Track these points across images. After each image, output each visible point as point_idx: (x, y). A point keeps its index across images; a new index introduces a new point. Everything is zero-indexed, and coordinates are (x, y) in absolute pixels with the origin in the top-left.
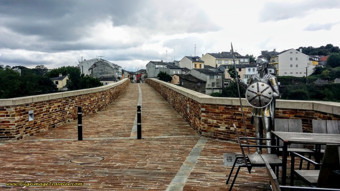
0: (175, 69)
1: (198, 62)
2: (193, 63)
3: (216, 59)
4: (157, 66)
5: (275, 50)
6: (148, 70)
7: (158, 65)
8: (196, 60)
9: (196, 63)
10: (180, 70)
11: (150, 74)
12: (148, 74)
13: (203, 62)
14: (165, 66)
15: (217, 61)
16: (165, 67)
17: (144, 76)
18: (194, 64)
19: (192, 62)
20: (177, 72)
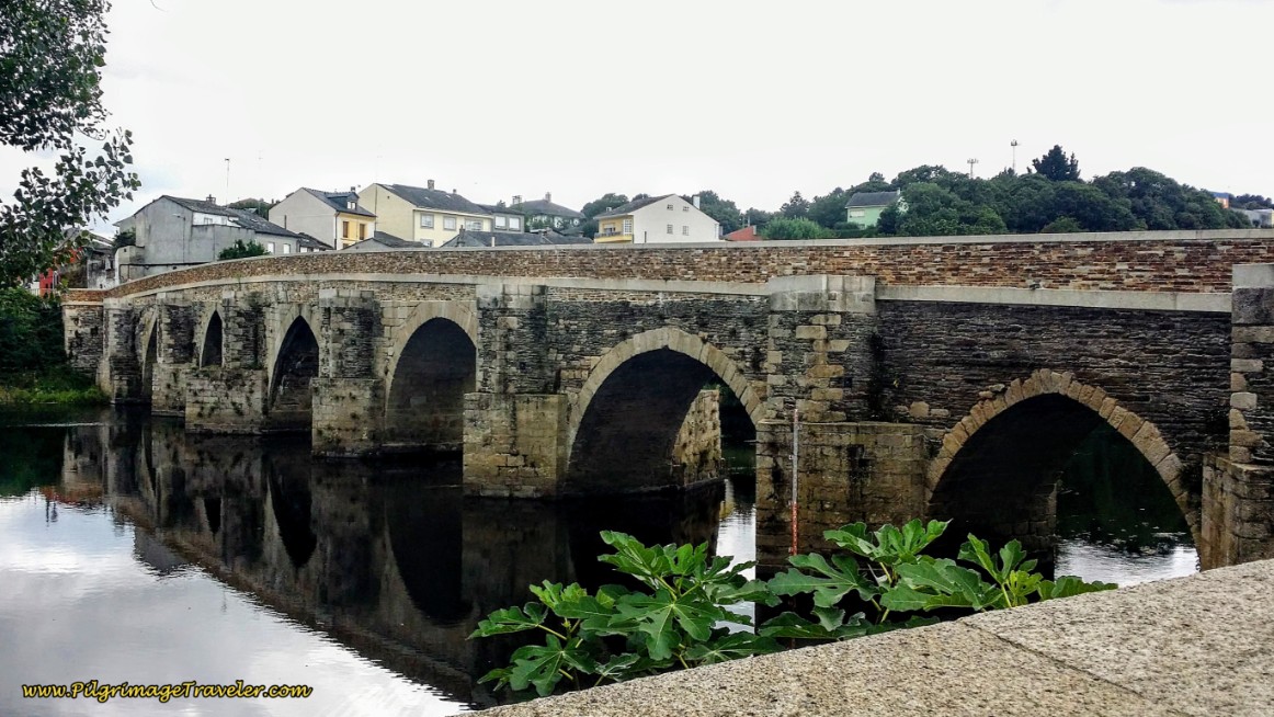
0: (269, 234)
1: (354, 213)
2: (337, 215)
3: (414, 207)
4: (199, 218)
5: (548, 195)
6: (149, 231)
7: (204, 215)
8: (346, 207)
9: (347, 220)
10: (293, 242)
11: (158, 251)
12: (151, 248)
13: (372, 217)
14: (231, 219)
15: (417, 217)
16: (229, 224)
17: (131, 259)
18: (340, 220)
19: (334, 211)
20: (282, 248)
